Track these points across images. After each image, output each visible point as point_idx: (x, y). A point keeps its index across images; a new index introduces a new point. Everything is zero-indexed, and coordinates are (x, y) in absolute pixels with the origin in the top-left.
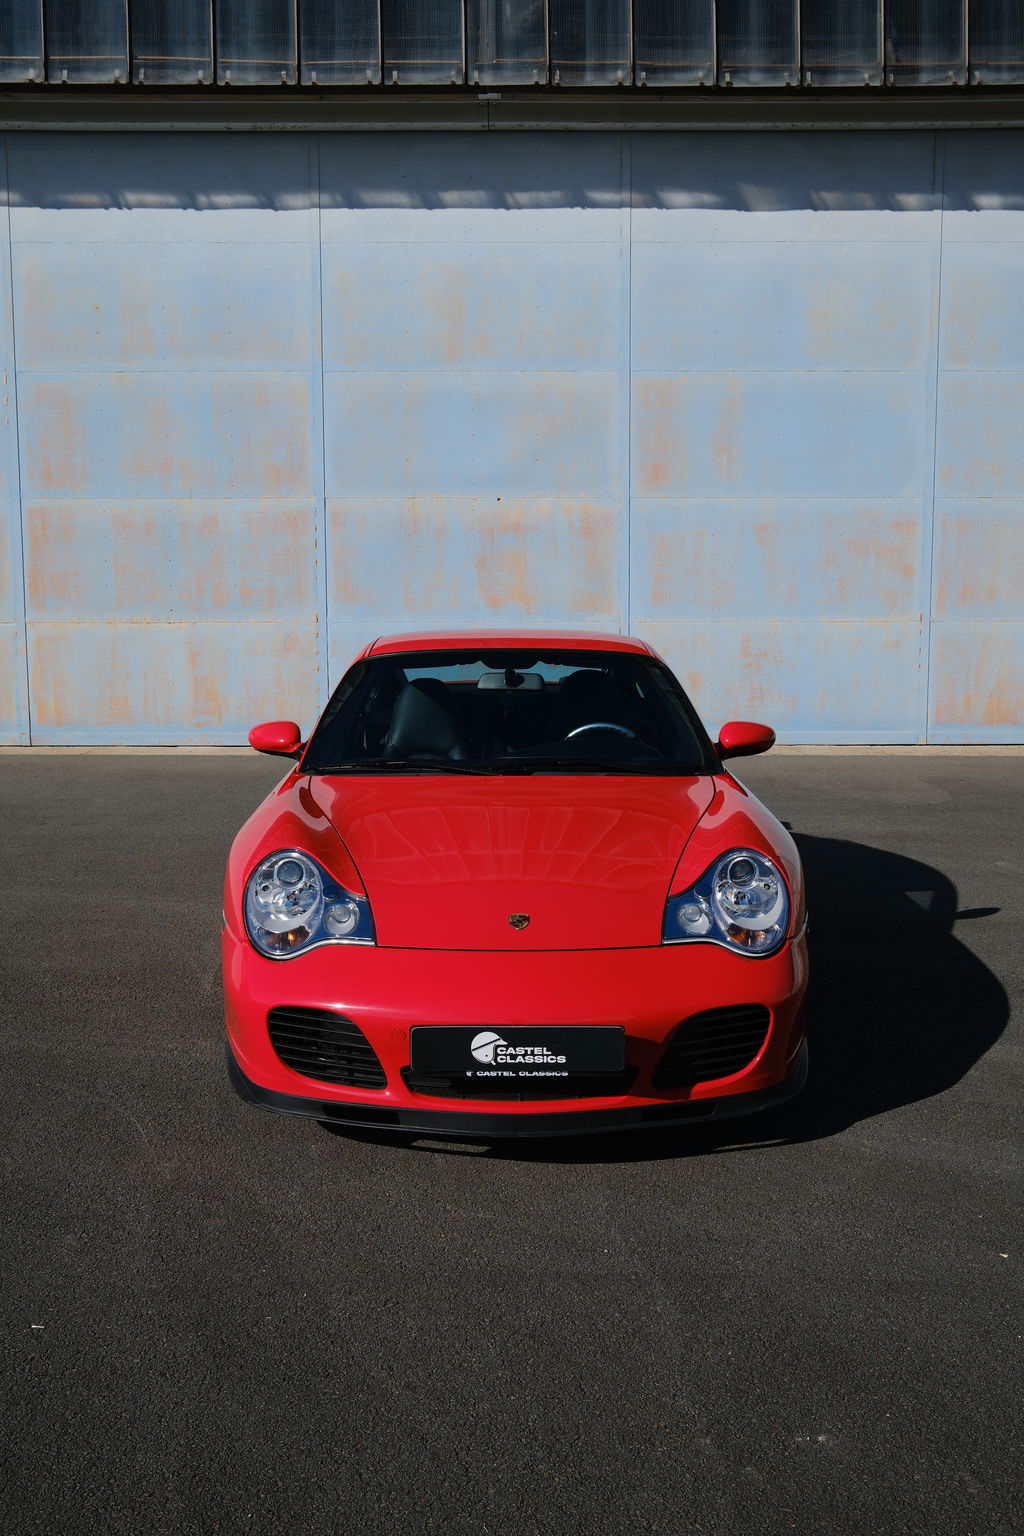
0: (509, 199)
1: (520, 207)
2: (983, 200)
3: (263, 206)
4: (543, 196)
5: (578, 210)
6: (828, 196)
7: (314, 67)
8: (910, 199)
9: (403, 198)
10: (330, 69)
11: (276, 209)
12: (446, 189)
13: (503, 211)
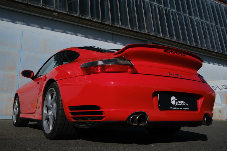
0: (55, 30)
1: (56, 31)
2: (118, 43)
3: (12, 22)
4: (60, 31)
5: (65, 34)
6: (99, 39)
7: (30, 2)
8: (109, 41)
9: (37, 26)
10: (33, 3)
11: (15, 23)
12: (45, 26)
13: (53, 31)
